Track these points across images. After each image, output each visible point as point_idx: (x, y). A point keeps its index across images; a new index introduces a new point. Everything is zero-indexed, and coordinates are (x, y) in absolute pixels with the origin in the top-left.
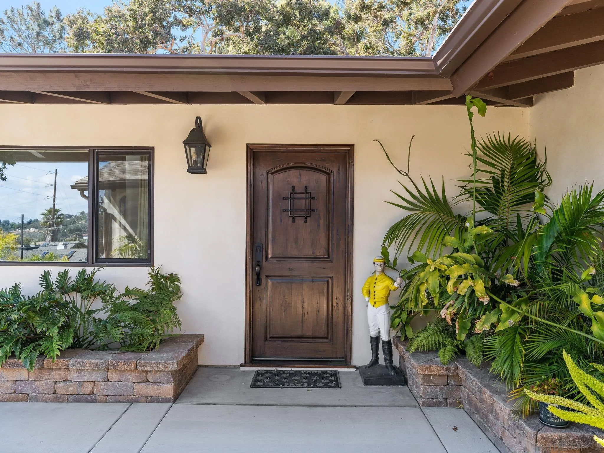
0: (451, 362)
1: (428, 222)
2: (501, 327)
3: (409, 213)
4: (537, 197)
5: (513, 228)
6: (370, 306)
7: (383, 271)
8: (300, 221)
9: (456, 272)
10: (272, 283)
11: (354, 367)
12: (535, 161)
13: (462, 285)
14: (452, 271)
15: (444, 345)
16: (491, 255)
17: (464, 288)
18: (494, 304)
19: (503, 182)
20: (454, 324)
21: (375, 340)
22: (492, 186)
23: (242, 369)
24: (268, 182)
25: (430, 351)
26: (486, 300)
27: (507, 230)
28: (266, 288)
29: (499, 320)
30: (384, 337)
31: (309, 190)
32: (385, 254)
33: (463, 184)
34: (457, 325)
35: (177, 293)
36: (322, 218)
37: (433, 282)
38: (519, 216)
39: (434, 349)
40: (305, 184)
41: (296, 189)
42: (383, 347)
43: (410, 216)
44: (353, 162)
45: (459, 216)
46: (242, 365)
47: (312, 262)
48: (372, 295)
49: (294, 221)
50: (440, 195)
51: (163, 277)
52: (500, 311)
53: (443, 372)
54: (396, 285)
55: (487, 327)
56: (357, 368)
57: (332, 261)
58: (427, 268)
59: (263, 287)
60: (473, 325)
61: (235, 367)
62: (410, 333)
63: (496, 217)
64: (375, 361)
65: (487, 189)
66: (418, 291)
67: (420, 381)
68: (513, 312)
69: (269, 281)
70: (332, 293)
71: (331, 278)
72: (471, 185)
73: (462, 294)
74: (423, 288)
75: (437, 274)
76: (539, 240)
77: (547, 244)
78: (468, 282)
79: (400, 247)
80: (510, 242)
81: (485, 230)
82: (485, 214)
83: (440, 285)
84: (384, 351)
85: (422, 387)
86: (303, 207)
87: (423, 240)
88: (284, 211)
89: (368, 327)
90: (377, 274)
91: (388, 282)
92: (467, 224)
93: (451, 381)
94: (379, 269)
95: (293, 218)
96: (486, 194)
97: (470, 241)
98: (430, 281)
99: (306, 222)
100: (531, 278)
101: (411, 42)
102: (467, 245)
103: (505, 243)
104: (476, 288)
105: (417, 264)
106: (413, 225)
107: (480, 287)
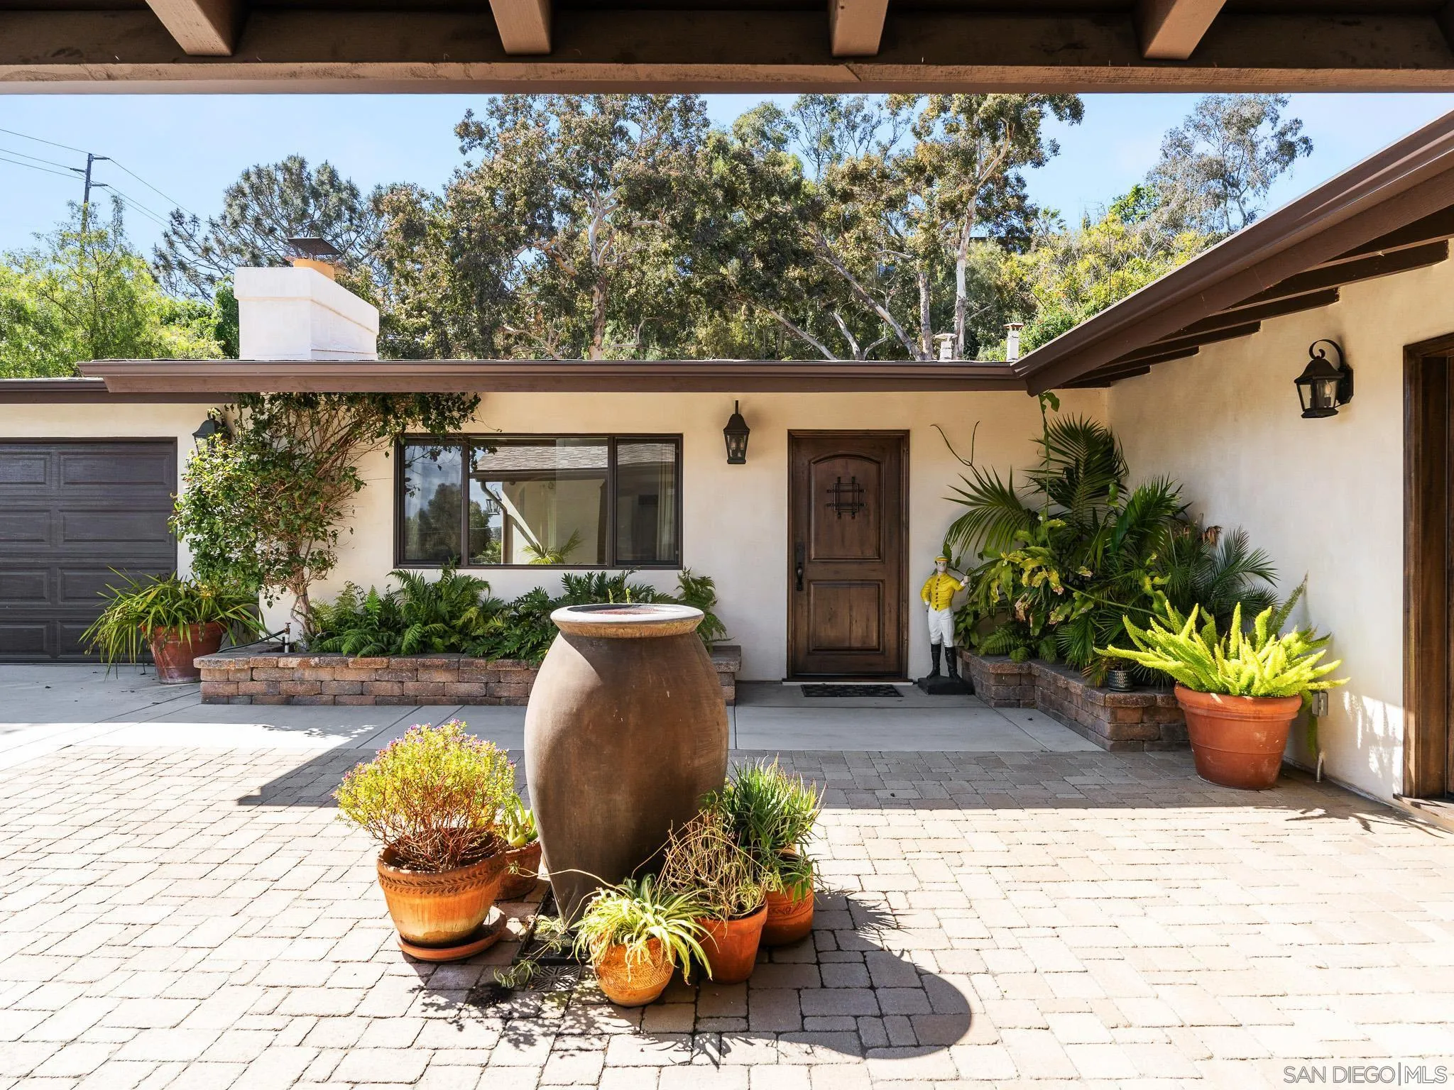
0: (1024, 661)
1: (995, 518)
2: (1074, 616)
3: (971, 509)
4: (1112, 488)
5: (1088, 522)
6: (931, 610)
7: (946, 571)
8: (847, 517)
9: (1031, 565)
10: (815, 588)
11: (911, 681)
12: (1112, 449)
13: (1036, 577)
14: (1027, 565)
15: (1016, 647)
16: (1064, 551)
17: (1038, 580)
18: (1067, 596)
19: (1077, 473)
20: (1027, 617)
21: (936, 649)
22: (1065, 476)
23: (785, 684)
24: (810, 473)
25: (999, 655)
26: (1060, 591)
27: (1081, 524)
28: (809, 594)
29: (1073, 610)
30: (948, 643)
31: (857, 481)
32: (947, 553)
33: (1032, 474)
34: (1031, 619)
35: (711, 599)
36: (872, 513)
37: (1006, 576)
38: (1094, 511)
39: (1004, 653)
40: (852, 475)
41: (843, 481)
42: (946, 654)
43: (975, 511)
44: (908, 450)
45: (1029, 510)
46: (784, 680)
47: (860, 563)
48: (933, 598)
49: (840, 517)
50: (1007, 488)
51: (693, 580)
52: (1074, 600)
53: (1016, 671)
54: (962, 584)
55: (1061, 618)
56: (915, 683)
57: (883, 562)
58: (999, 564)
59: (805, 592)
60: (1048, 617)
61: (775, 682)
62: (975, 639)
63: (1069, 511)
64: (936, 671)
65: (1059, 479)
66: (989, 588)
67: (992, 682)
68: (1086, 600)
69: (812, 586)
70: (884, 600)
71: (882, 581)
72: (1040, 476)
73: (1037, 586)
74: (994, 585)
75: (1010, 568)
76: (1112, 532)
77: (1120, 537)
78: (1044, 574)
79: (965, 544)
80: (1085, 537)
81: (1059, 523)
82: (1058, 508)
83: (1013, 581)
84: (947, 659)
85: (993, 688)
86: (850, 501)
87: (990, 537)
88: (829, 505)
89: (929, 633)
90: (939, 574)
91: (952, 583)
92: (1040, 518)
93: (1024, 682)
94: (941, 568)
95: (839, 514)
96: (1058, 486)
97: (1043, 534)
98: (1003, 576)
99: (853, 518)
100: (1104, 570)
101: (934, 236)
102: (1040, 539)
103: (1080, 538)
104: (1050, 579)
105: (987, 560)
106: (978, 521)
107: (1054, 578)
